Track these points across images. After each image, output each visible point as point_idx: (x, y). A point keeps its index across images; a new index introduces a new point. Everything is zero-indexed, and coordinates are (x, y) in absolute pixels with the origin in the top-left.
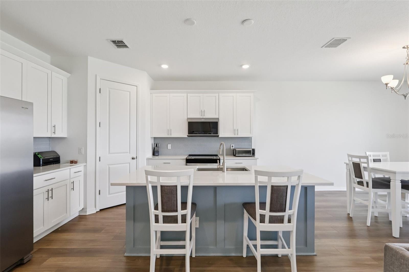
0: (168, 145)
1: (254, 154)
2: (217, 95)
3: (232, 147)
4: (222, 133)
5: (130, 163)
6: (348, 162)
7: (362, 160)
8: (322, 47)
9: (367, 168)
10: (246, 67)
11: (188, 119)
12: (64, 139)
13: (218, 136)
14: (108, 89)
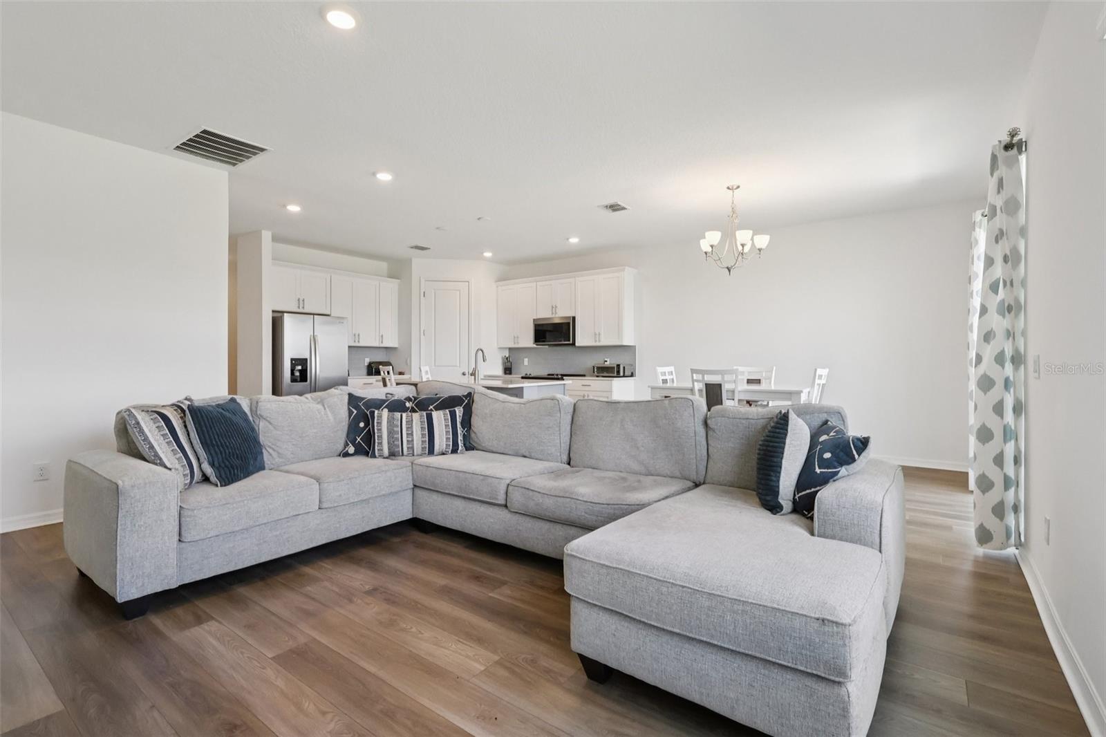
0: (524, 359)
2: (573, 280)
4: (580, 339)
11: (534, 320)
12: (395, 348)
13: (574, 344)
14: (433, 291)
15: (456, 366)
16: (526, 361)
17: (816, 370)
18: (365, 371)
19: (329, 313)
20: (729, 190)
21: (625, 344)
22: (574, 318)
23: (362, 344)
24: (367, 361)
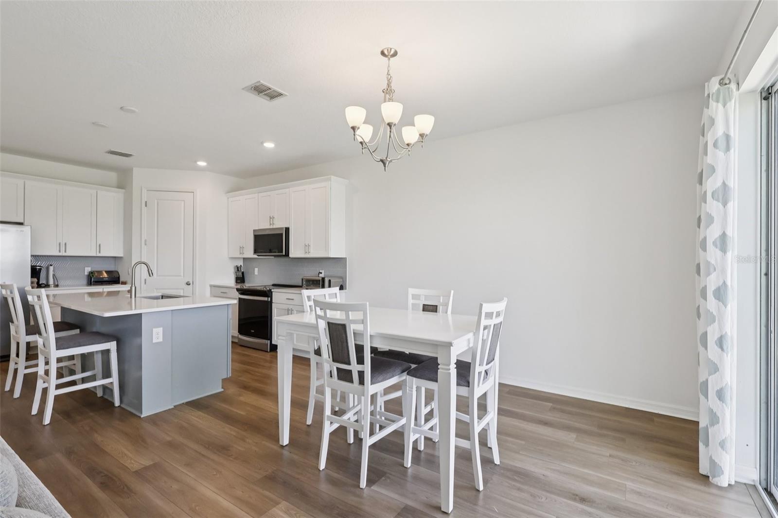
3: (320, 275)
5: (183, 289)
11: (254, 230)
12: (121, 257)
13: (287, 254)
14: (156, 201)
15: (180, 276)
16: (256, 270)
17: (481, 305)
18: (85, 281)
19: (21, 221)
21: (332, 255)
22: (287, 230)
23: (69, 253)
24: (88, 270)
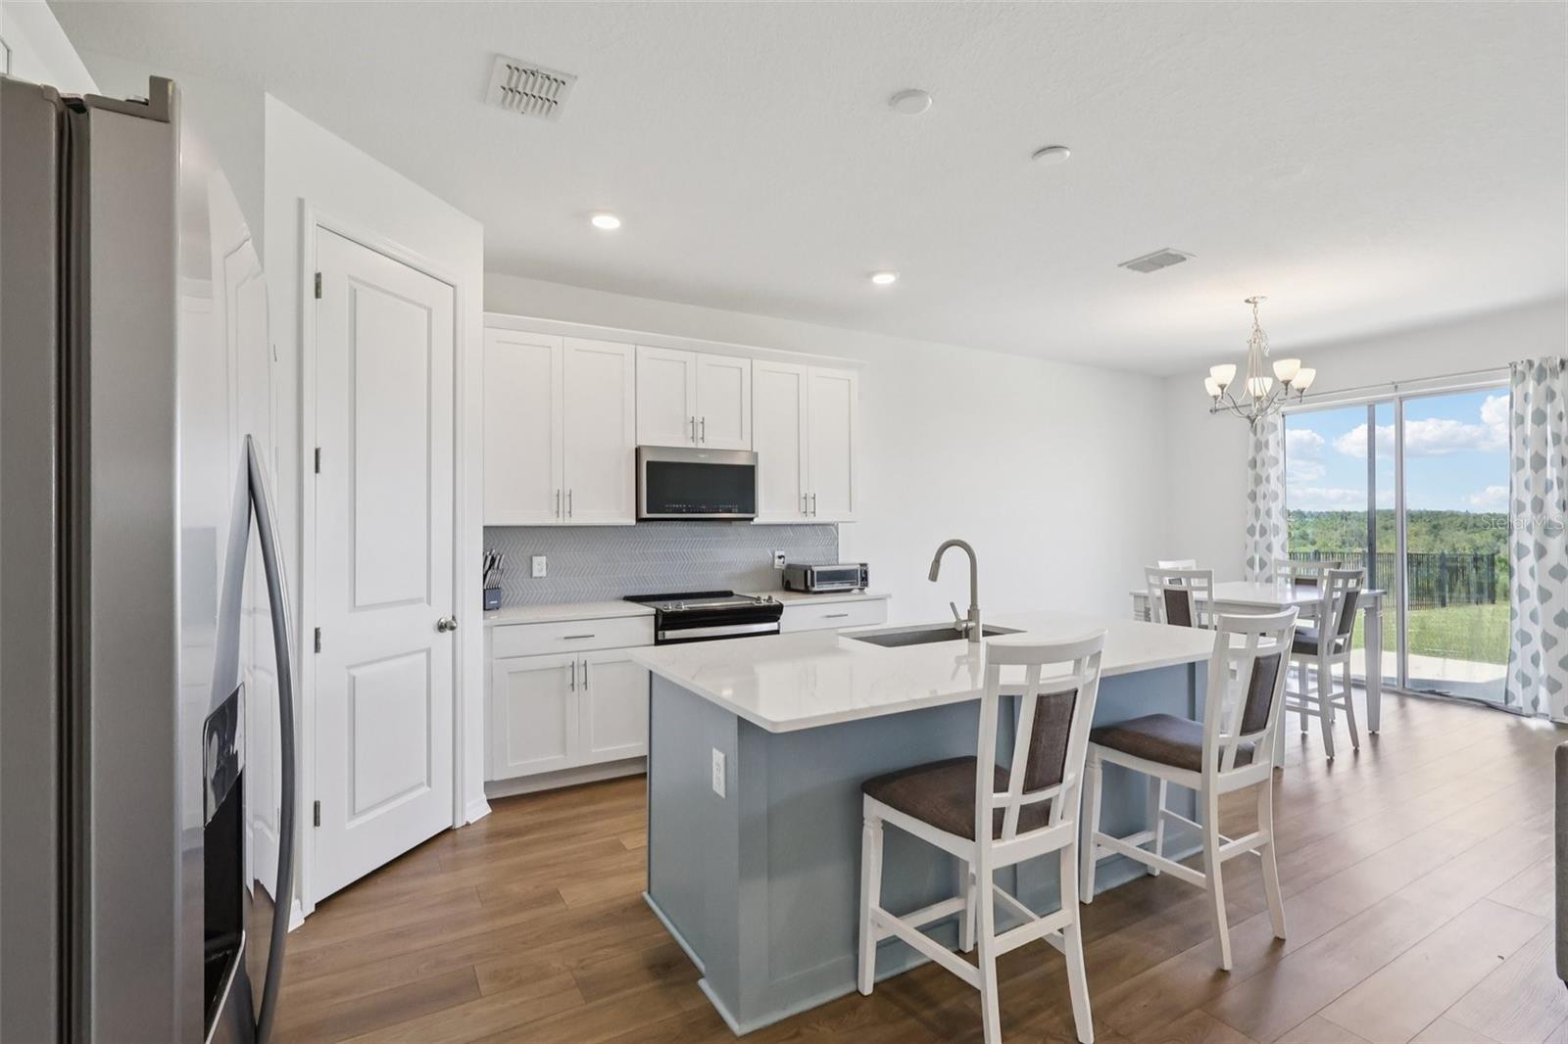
0: (534, 558)
1: (865, 579)
2: (745, 363)
3: (777, 560)
4: (770, 507)
5: (429, 650)
6: (1145, 592)
7: (1195, 582)
8: (1120, 265)
9: (1206, 602)
10: (884, 280)
13: (754, 518)
20: (1247, 304)
22: (757, 456)
